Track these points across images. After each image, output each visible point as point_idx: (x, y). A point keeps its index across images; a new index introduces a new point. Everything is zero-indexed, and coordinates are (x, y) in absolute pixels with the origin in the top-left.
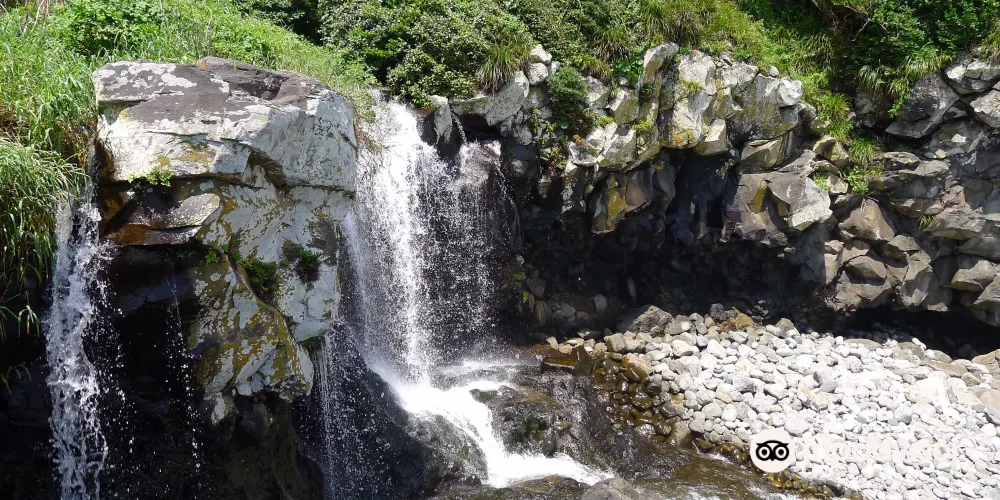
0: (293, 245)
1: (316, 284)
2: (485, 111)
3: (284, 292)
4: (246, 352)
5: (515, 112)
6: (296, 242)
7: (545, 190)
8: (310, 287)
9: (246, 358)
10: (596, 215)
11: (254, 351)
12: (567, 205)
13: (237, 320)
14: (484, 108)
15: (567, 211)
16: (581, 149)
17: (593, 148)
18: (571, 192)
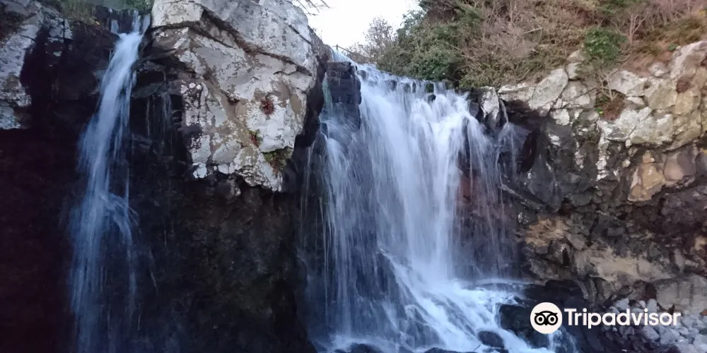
0: (260, 91)
1: (272, 117)
2: (527, 98)
3: (251, 116)
4: (219, 141)
5: (554, 99)
6: (262, 90)
7: (581, 161)
8: (268, 118)
9: (219, 145)
10: (632, 186)
11: (224, 142)
12: (601, 174)
13: (214, 121)
14: (525, 95)
15: (602, 179)
16: (614, 128)
17: (626, 127)
18: (604, 163)
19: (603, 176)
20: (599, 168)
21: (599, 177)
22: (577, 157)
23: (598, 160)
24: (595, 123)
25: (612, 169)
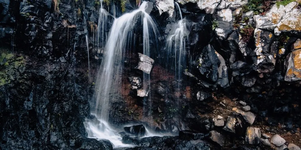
7: (244, 50)
10: (288, 69)
12: (259, 59)
15: (260, 63)
16: (265, 20)
17: (275, 18)
18: (260, 50)
19: (261, 61)
20: (257, 54)
21: (259, 62)
22: (240, 46)
23: (255, 47)
24: (252, 18)
25: (267, 54)
